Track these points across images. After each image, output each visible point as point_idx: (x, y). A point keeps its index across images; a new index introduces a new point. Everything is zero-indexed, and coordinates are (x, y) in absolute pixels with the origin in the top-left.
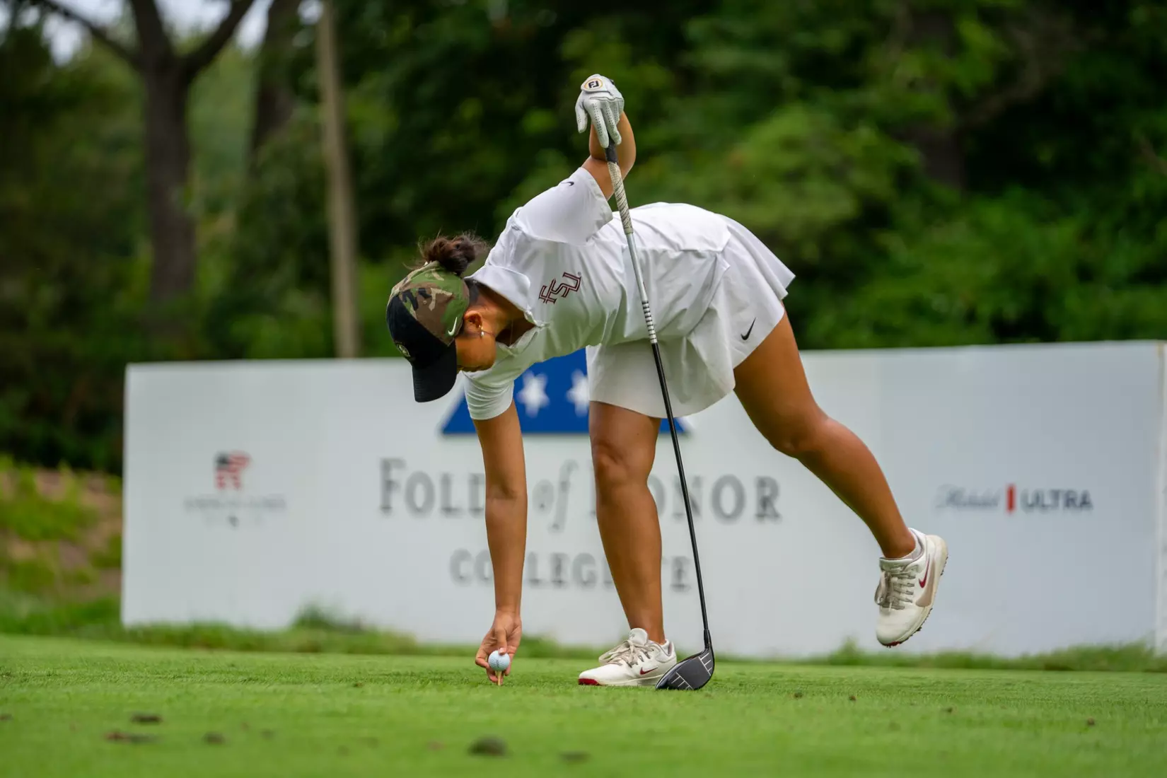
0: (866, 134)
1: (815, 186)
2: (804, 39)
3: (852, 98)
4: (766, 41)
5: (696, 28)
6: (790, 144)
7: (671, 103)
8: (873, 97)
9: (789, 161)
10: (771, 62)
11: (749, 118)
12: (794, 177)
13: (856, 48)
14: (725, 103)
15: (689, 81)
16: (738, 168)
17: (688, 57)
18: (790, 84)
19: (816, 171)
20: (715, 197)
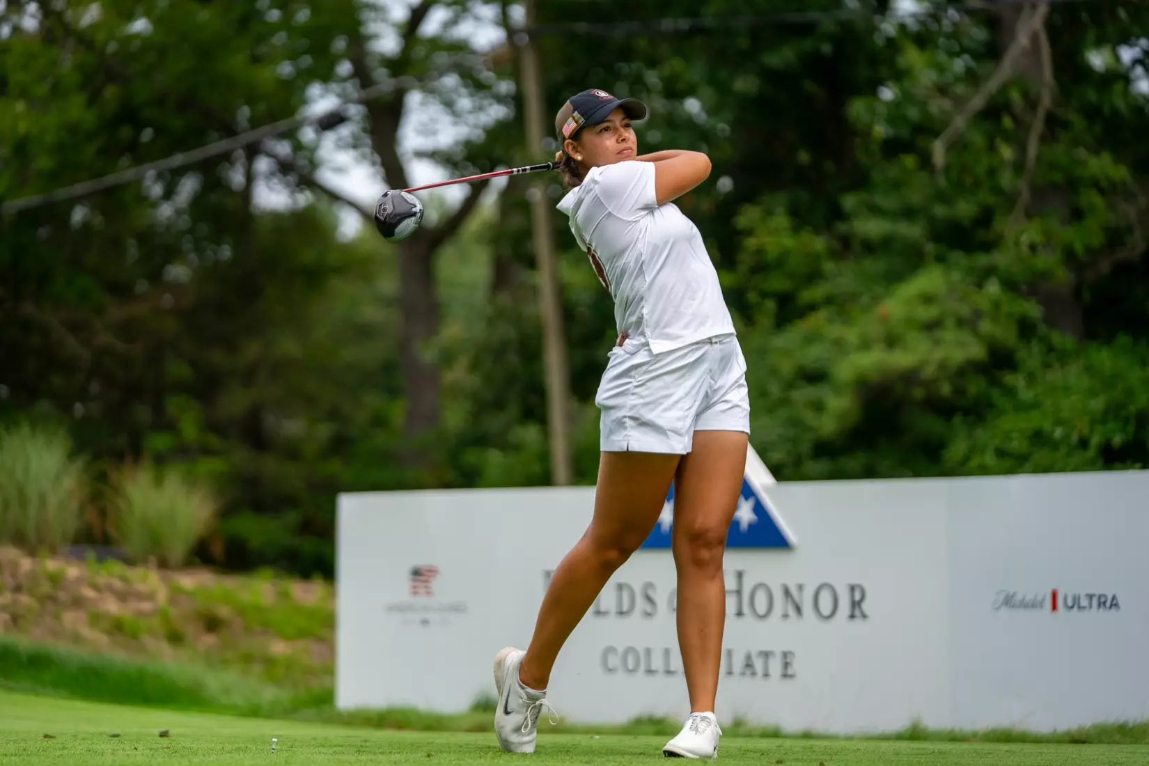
0: (993, 288)
1: (949, 334)
2: (940, 211)
3: (982, 260)
4: (909, 213)
5: (849, 202)
6: (927, 299)
7: (829, 266)
8: (1001, 259)
9: (927, 313)
10: (913, 231)
11: (895, 277)
12: (931, 326)
13: (985, 218)
14: (873, 265)
15: (845, 247)
16: (884, 319)
17: (842, 227)
18: (930, 248)
19: (950, 322)
20: (865, 345)
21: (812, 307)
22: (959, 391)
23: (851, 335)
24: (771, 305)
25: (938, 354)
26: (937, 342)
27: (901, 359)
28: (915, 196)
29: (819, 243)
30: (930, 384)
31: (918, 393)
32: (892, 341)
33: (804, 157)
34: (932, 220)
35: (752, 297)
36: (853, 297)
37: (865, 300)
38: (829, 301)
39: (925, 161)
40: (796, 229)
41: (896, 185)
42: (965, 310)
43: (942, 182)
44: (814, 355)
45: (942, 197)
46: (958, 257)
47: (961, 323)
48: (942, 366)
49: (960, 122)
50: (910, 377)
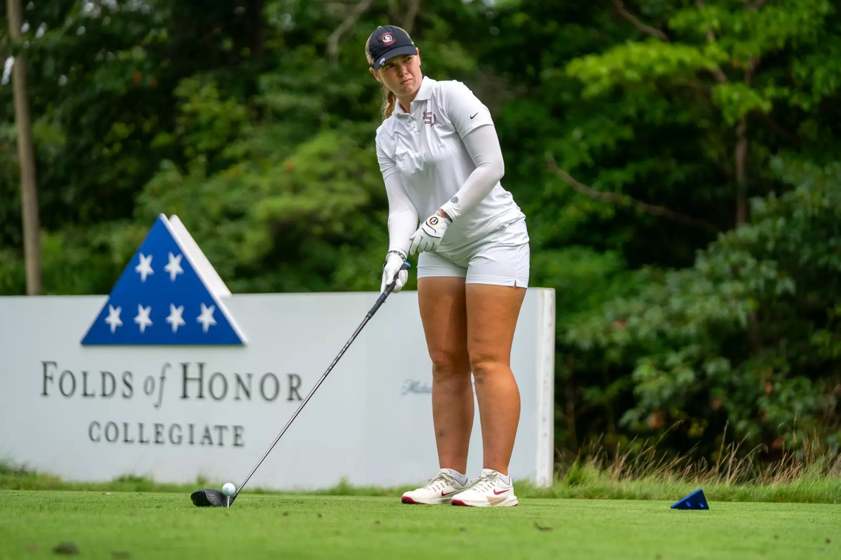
1: (341, 185)
2: (333, 88)
4: (310, 90)
5: (265, 80)
6: (324, 156)
7: (247, 129)
9: (325, 167)
10: (312, 103)
11: (297, 139)
12: (327, 177)
13: (368, 95)
14: (283, 129)
15: (259, 114)
16: (290, 171)
17: (258, 100)
18: (326, 117)
19: (341, 174)
20: (276, 192)
21: (233, 161)
22: (348, 228)
23: (265, 183)
24: (202, 159)
25: (334, 200)
26: (332, 191)
27: (304, 203)
28: (315, 78)
29: (240, 111)
30: (328, 222)
31: (318, 230)
32: (296, 189)
33: (228, 44)
34: (327, 96)
35: (189, 152)
36: (265, 154)
37: (275, 156)
38: (247, 156)
39: (321, 50)
40: (223, 99)
41: (301, 68)
42: (352, 166)
43: (335, 67)
44: (234, 197)
45: (335, 78)
46: (347, 124)
47: (350, 175)
48: (336, 209)
49: (350, 21)
50: (311, 218)
